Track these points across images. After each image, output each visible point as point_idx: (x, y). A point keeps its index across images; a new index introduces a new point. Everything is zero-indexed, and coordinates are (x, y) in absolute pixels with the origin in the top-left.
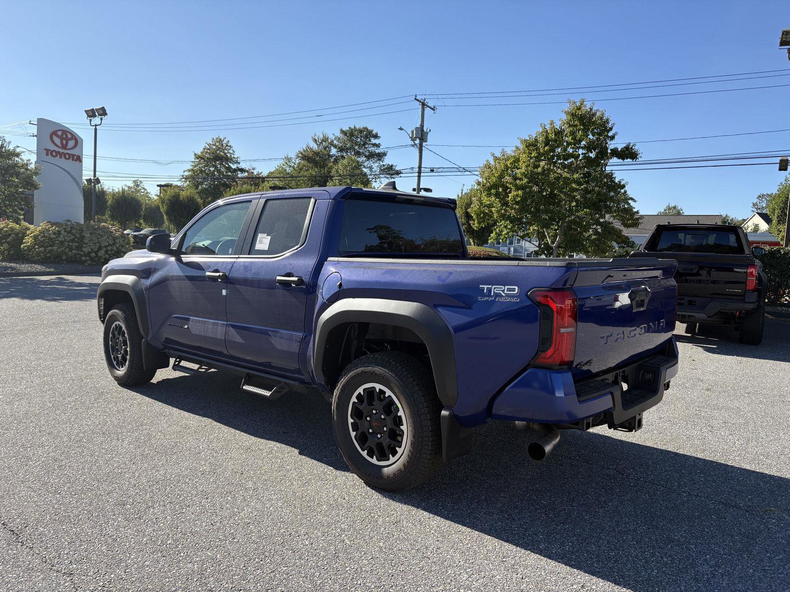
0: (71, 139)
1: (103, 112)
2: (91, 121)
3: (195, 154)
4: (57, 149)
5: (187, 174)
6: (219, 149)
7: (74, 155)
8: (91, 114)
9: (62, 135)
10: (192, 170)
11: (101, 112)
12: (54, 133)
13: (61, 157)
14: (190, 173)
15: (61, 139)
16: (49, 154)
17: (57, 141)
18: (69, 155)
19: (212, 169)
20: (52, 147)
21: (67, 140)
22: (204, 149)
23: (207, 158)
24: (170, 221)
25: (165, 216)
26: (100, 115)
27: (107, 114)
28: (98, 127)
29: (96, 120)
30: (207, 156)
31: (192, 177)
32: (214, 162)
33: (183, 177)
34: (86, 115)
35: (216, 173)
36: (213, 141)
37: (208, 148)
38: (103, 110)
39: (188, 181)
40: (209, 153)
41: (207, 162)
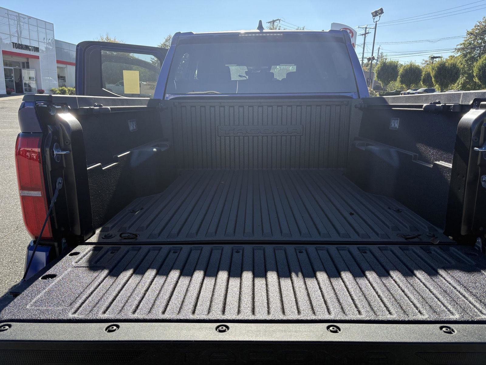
1: (381, 11)
2: (374, 19)
3: (468, 31)
5: (459, 47)
8: (376, 14)
10: (464, 44)
11: (380, 12)
14: (462, 46)
19: (480, 41)
22: (475, 26)
23: (476, 33)
24: (437, 82)
25: (433, 79)
26: (380, 14)
27: (383, 13)
28: (377, 22)
29: (377, 18)
30: (476, 31)
31: (463, 49)
32: (482, 35)
33: (456, 49)
34: (372, 16)
35: (483, 44)
36: (484, 19)
37: (479, 24)
38: (382, 10)
39: (459, 52)
40: (479, 29)
41: (476, 36)
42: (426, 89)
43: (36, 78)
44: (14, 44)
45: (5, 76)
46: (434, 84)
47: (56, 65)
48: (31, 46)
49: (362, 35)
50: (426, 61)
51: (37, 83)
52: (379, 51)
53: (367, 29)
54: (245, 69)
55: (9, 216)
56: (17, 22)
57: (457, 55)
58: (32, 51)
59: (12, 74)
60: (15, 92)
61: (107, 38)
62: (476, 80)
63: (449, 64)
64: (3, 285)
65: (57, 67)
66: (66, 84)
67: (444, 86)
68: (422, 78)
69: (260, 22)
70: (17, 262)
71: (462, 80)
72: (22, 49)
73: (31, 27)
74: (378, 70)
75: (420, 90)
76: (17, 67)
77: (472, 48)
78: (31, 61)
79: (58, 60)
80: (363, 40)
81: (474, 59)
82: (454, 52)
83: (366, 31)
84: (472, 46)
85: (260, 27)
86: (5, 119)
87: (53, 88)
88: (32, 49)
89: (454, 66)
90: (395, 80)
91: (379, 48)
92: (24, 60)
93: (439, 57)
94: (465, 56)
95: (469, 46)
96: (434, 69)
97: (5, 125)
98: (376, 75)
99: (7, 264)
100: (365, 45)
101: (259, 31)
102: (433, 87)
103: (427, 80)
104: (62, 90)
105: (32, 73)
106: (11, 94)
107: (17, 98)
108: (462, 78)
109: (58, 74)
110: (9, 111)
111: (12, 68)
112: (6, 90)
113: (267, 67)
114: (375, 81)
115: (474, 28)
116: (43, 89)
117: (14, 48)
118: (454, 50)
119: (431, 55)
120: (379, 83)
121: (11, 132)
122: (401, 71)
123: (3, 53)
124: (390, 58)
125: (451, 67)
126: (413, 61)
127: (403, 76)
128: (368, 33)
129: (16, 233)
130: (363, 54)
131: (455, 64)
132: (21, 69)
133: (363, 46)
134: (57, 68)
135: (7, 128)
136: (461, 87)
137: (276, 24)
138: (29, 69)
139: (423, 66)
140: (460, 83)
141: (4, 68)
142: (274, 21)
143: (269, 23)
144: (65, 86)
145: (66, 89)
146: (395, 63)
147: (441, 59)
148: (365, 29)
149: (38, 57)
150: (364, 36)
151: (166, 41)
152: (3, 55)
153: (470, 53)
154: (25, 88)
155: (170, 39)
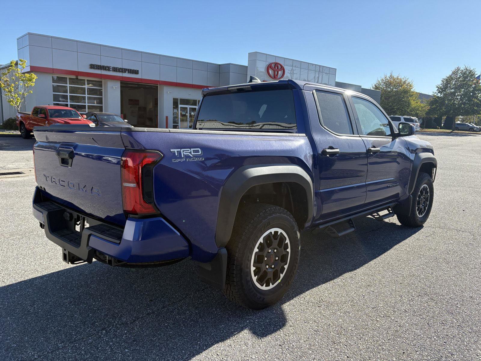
61: (391, 76)
151: (454, 73)
155: (458, 71)
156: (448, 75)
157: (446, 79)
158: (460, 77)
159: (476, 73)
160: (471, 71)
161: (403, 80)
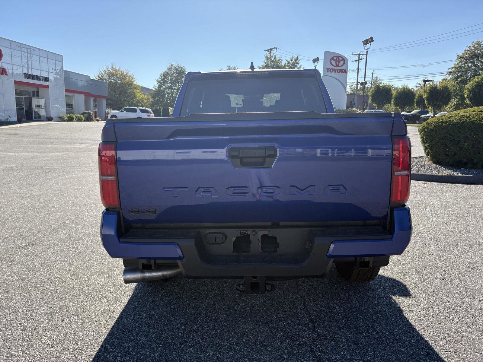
0: (341, 61)
1: (372, 40)
2: (365, 47)
3: (458, 56)
4: (333, 68)
5: (450, 70)
6: (476, 48)
7: (342, 70)
8: (366, 42)
9: (336, 59)
10: (455, 67)
11: (370, 40)
12: (332, 59)
13: (335, 72)
14: (453, 70)
15: (336, 61)
16: (329, 71)
17: (334, 62)
18: (340, 70)
19: (470, 65)
20: (331, 67)
21: (339, 61)
23: (467, 57)
24: (429, 104)
25: (426, 102)
26: (370, 42)
27: (373, 41)
28: (368, 50)
29: (368, 46)
30: (466, 56)
31: (454, 72)
32: (472, 59)
33: (447, 73)
34: (363, 44)
35: (473, 67)
36: (473, 44)
37: (468, 49)
38: (372, 38)
39: (451, 75)
40: (469, 54)
41: (466, 60)
42: (420, 111)
43: (45, 106)
44: (26, 75)
45: (16, 105)
46: (427, 106)
47: (65, 94)
48: (41, 76)
49: (356, 61)
50: (420, 84)
51: (46, 111)
52: (373, 75)
53: (361, 56)
54: (242, 97)
55: (44, 222)
56: (26, 53)
57: (449, 78)
58: (42, 81)
59: (23, 103)
60: (25, 120)
61: (112, 67)
62: (467, 101)
63: (440, 87)
64: (52, 267)
65: (65, 95)
66: (74, 111)
67: (437, 108)
68: (415, 100)
69: (252, 63)
70: (59, 253)
71: (454, 102)
72: (33, 79)
73: (41, 59)
74: (373, 94)
75: (414, 112)
76: (27, 96)
77: (463, 71)
78: (41, 90)
79: (66, 89)
80: (357, 66)
81: (465, 82)
82: (445, 75)
83: (359, 57)
84: (464, 70)
85: (252, 67)
86: (19, 144)
87: (61, 115)
88: (42, 79)
89: (446, 88)
90: (390, 103)
91: (373, 73)
92: (35, 89)
93: (431, 81)
94: (456, 78)
95: (460, 70)
96: (426, 92)
97: (20, 149)
98: (370, 98)
99: (51, 254)
100: (359, 70)
101: (251, 70)
102: (426, 108)
103: (420, 103)
104: (70, 117)
105: (42, 102)
106: (22, 121)
107: (28, 125)
108: (455, 100)
109: (66, 102)
110: (22, 137)
111: (23, 97)
112: (17, 117)
113: (260, 96)
114: (370, 103)
115: (464, 52)
116: (51, 116)
117: (25, 78)
118: (446, 74)
119: (425, 78)
120: (373, 106)
121: (27, 156)
122: (394, 94)
123: (15, 83)
124: (384, 82)
125: (442, 89)
126: (406, 85)
127: (396, 99)
128: (362, 59)
129: (53, 233)
130: (358, 78)
131: (447, 87)
132: (31, 98)
133: (357, 71)
134: (66, 97)
135: (23, 153)
136: (454, 108)
137: (273, 52)
138: (39, 97)
139: (417, 89)
140: (453, 105)
141: (16, 97)
142: (271, 50)
143: (266, 51)
144: (73, 114)
145: (74, 116)
146: (388, 87)
147: (433, 82)
148: (358, 55)
149: (47, 87)
150: (357, 62)
151: (169, 69)
152: (15, 85)
153: (461, 76)
154: (35, 115)
155: (172, 67)
156: (164, 71)
157: (164, 75)
158: (174, 73)
159: (186, 70)
160: (182, 68)
161: (125, 73)
